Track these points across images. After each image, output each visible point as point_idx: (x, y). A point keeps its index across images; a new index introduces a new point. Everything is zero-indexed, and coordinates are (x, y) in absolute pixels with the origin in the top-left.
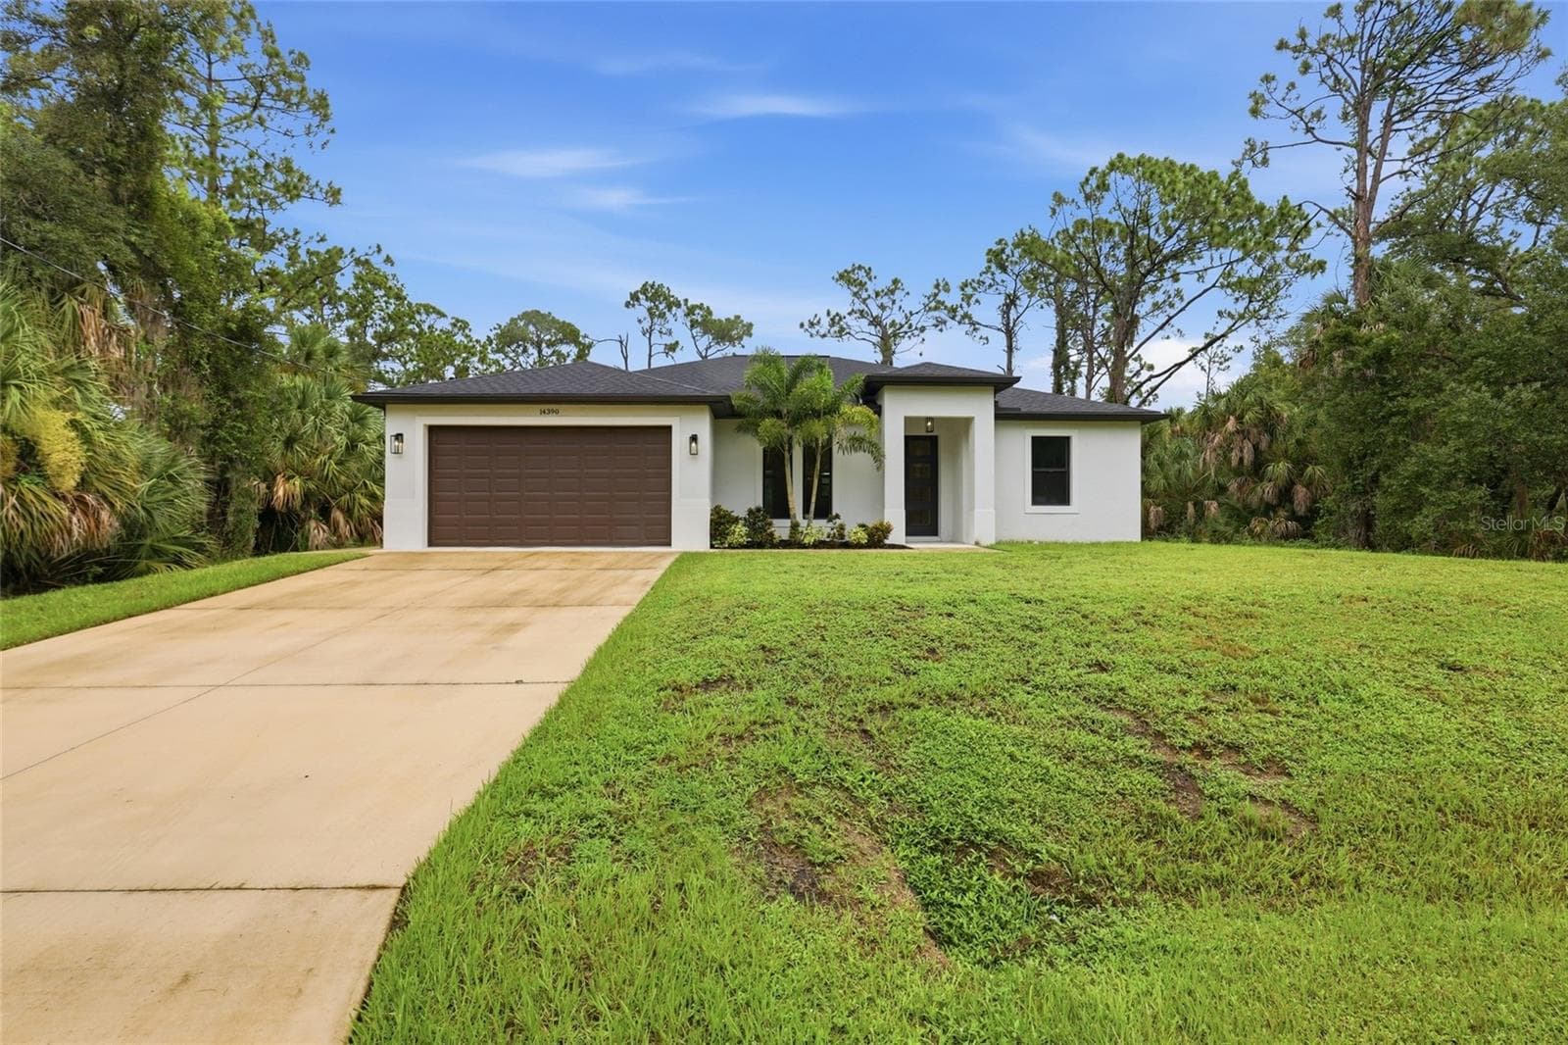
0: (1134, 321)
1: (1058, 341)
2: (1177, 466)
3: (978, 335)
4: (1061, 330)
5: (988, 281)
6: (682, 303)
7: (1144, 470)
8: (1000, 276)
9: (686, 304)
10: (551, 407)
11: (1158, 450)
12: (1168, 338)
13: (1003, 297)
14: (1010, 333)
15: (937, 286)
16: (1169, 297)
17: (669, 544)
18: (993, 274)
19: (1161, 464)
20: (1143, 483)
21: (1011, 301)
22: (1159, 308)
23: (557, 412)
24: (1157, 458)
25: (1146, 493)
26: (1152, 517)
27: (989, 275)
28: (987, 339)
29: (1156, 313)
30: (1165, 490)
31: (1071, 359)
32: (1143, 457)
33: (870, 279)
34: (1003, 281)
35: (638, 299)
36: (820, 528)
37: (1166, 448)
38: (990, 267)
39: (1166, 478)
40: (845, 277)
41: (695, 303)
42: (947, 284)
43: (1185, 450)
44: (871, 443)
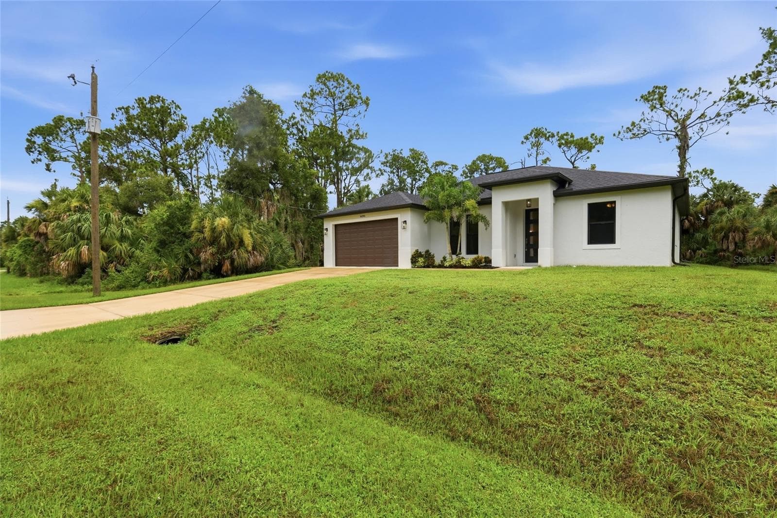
6: (555, 134)
10: (363, 214)
17: (397, 266)
23: (364, 216)
36: (468, 259)
41: (563, 133)
44: (482, 217)
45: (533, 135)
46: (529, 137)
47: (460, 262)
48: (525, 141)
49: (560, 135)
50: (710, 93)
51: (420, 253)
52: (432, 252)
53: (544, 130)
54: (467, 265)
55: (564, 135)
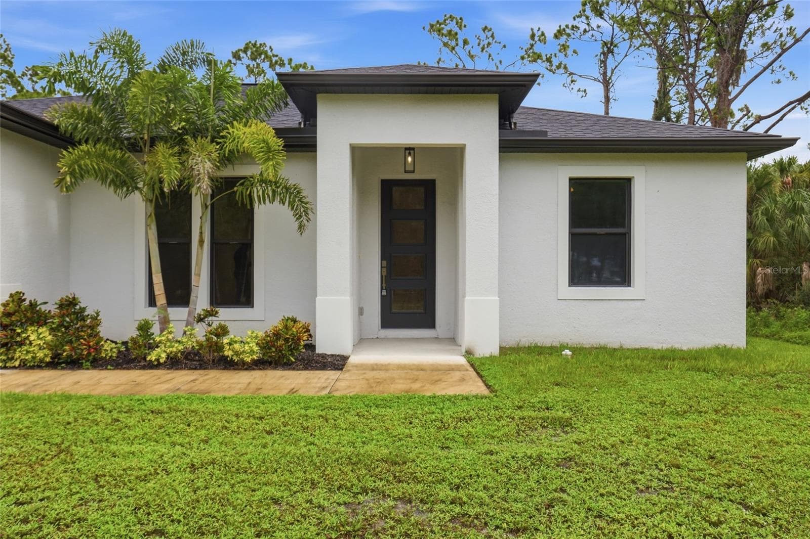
0: (739, 59)
1: (659, 91)
2: (790, 222)
3: (576, 87)
4: (663, 80)
5: (583, 26)
6: (286, 62)
7: (751, 227)
8: (595, 21)
9: (290, 64)
11: (767, 203)
12: (779, 82)
13: (600, 44)
14: (607, 84)
15: (533, 36)
16: (781, 36)
18: (587, 18)
19: (771, 219)
20: (749, 241)
21: (609, 48)
22: (768, 49)
24: (766, 212)
25: (752, 251)
26: (759, 280)
27: (583, 18)
28: (585, 91)
29: (765, 54)
30: (775, 249)
31: (673, 110)
32: (749, 212)
33: (460, 28)
34: (599, 27)
35: (239, 58)
37: (776, 202)
38: (584, 11)
39: (776, 235)
40: (436, 28)
42: (543, 34)
43: (799, 203)
44: (287, 189)
45: (249, 53)
46: (242, 55)
47: (219, 348)
48: (234, 61)
49: (293, 65)
50: (504, 46)
51: (33, 305)
52: (89, 304)
53: (267, 49)
54: (248, 359)
55: (301, 65)
